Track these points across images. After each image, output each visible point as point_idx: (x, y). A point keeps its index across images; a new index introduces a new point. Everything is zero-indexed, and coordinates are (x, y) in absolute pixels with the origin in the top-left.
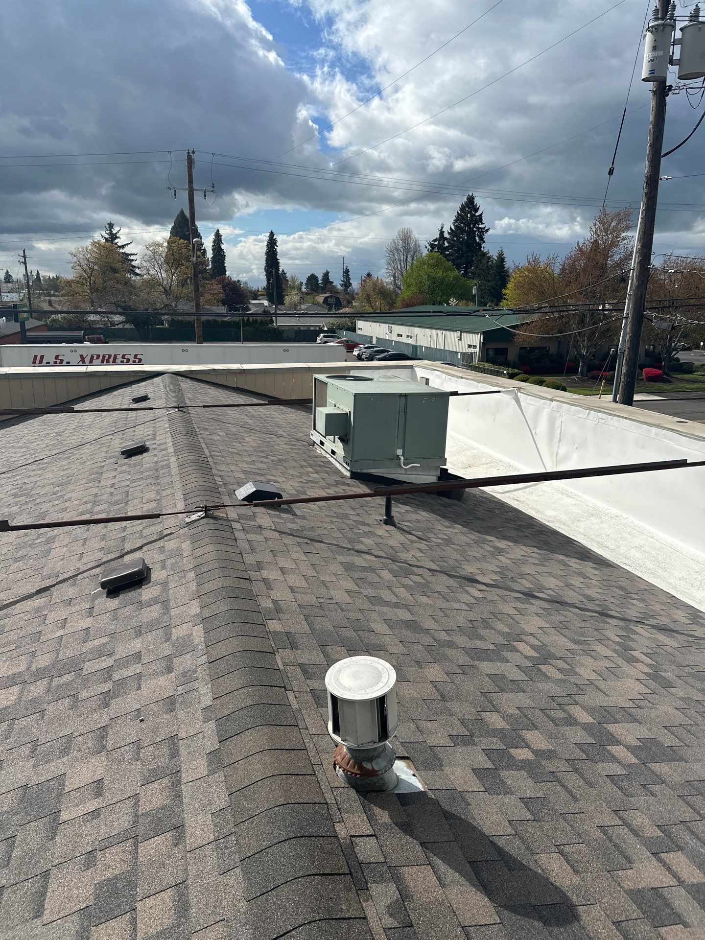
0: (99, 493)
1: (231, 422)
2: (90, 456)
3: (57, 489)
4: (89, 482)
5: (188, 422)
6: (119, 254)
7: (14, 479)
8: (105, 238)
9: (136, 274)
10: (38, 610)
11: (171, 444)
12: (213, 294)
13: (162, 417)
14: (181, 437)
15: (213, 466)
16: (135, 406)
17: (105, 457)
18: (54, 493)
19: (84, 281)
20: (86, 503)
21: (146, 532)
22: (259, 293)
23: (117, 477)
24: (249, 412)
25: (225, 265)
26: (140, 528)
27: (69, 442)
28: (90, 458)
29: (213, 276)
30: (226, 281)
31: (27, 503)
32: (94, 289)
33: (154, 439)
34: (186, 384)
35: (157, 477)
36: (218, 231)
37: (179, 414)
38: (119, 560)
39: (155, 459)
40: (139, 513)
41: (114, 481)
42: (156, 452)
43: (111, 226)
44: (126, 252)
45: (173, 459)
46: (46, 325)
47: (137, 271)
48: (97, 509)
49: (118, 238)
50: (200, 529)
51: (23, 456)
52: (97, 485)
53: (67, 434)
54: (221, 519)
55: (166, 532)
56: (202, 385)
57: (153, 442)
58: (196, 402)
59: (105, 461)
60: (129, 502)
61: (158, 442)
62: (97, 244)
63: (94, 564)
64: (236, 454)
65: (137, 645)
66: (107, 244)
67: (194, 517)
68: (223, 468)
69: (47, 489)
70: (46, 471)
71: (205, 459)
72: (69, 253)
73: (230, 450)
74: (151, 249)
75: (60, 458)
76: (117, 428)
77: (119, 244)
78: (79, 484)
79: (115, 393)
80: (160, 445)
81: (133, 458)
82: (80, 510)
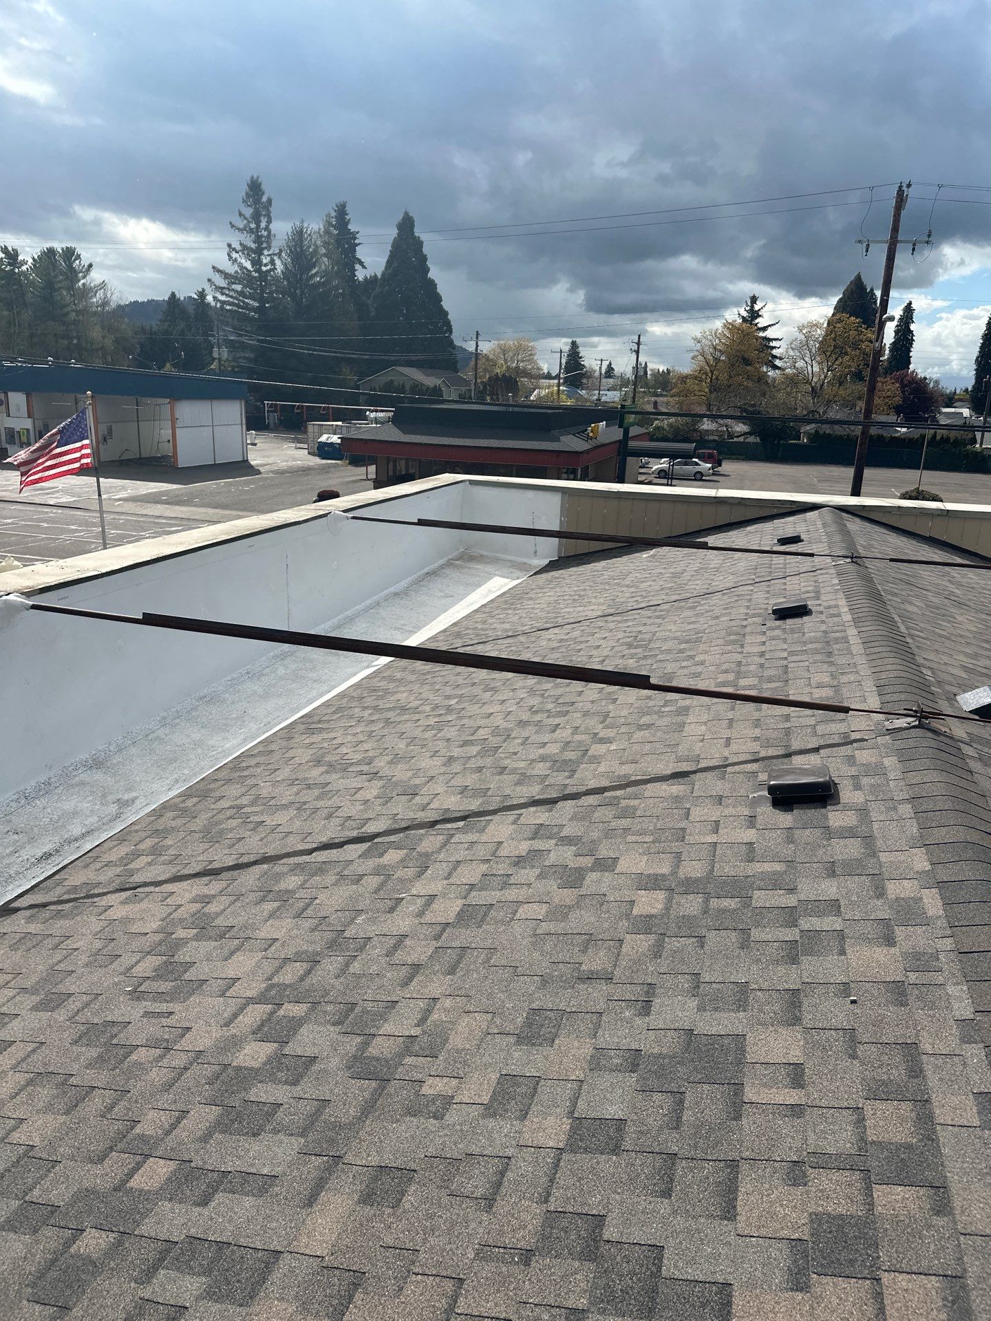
0: (744, 661)
1: (928, 588)
2: (724, 609)
3: (683, 646)
4: (728, 643)
5: (868, 579)
6: (757, 340)
7: (626, 625)
8: (743, 317)
9: (775, 367)
10: (677, 799)
11: (846, 609)
12: (884, 398)
13: (827, 569)
14: (862, 601)
15: (916, 651)
16: (782, 548)
17: (747, 614)
18: (681, 651)
19: (704, 377)
20: (726, 672)
21: (821, 729)
22: (956, 397)
23: (767, 644)
24: (953, 577)
25: (911, 354)
26: (812, 721)
27: (692, 587)
28: (724, 612)
29: (888, 371)
30: (908, 378)
31: (645, 657)
32: (714, 388)
33: (818, 599)
34: (854, 525)
35: (830, 654)
36: (910, 303)
37: (853, 567)
38: (786, 760)
39: (823, 628)
40: (807, 699)
41: (763, 648)
42: (823, 617)
43: (754, 300)
44: (768, 336)
45: (852, 632)
46: (648, 434)
47: (778, 363)
48: (743, 682)
49: (760, 316)
50: (911, 743)
51: (633, 597)
52: (739, 650)
53: (686, 576)
54: (944, 734)
55: (854, 736)
56: (877, 528)
57: (818, 602)
58: (872, 552)
59: (746, 619)
60: (790, 682)
61: (825, 604)
62: (730, 327)
63: (749, 757)
64: (946, 638)
65: (830, 889)
66: (744, 325)
67: (901, 722)
68: (931, 656)
69: (669, 645)
70: (666, 620)
71: (903, 639)
72: (693, 338)
73: (937, 630)
74: (804, 332)
75: (682, 607)
76: (757, 577)
77: (759, 326)
78: (713, 644)
79: (749, 529)
80: (829, 607)
81: (789, 621)
82: (719, 680)
